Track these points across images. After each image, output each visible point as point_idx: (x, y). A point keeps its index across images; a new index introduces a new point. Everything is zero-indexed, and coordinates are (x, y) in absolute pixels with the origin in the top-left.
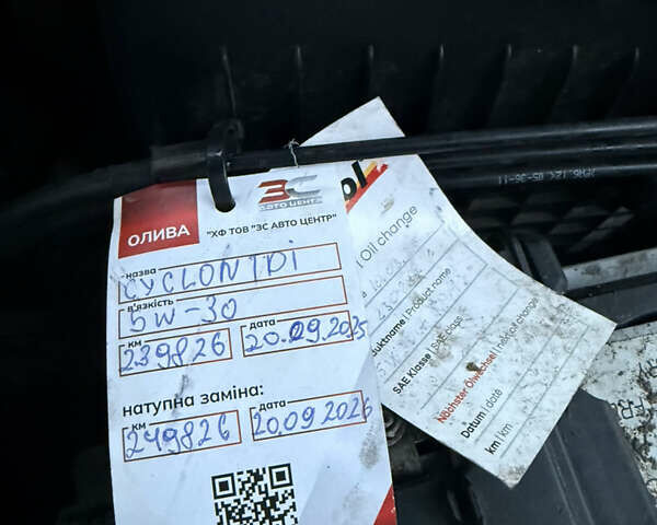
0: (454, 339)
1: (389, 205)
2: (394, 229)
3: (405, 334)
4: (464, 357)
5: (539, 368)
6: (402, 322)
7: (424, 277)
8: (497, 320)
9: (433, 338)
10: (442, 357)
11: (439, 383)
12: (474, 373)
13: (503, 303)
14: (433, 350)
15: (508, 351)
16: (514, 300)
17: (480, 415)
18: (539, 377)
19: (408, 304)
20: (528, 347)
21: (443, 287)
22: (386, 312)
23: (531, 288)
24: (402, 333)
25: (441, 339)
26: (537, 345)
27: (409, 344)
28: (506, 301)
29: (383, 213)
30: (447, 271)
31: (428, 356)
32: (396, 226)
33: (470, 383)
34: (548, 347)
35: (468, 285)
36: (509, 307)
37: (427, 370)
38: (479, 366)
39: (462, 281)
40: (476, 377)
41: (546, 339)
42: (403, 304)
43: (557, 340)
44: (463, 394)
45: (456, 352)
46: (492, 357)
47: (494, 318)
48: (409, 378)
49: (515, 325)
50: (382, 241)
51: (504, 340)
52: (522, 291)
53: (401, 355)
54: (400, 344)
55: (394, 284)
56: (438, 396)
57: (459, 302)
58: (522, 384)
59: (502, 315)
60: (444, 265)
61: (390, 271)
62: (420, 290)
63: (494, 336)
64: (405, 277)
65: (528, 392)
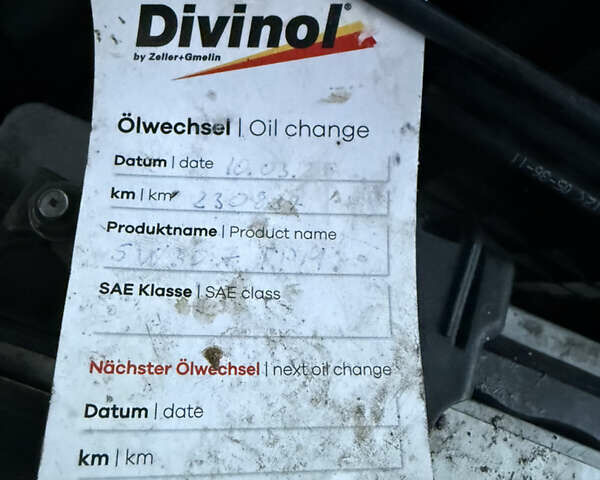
0: (240, 308)
1: (339, 98)
2: (319, 131)
3: (198, 247)
4: (223, 335)
5: (282, 442)
6: (213, 232)
7: (297, 214)
8: (314, 341)
9: (219, 282)
10: (199, 310)
11: (156, 330)
12: (205, 363)
13: (347, 334)
14: (203, 292)
15: (278, 385)
16: (366, 344)
17: (141, 411)
18: (267, 451)
19: (244, 221)
20: (306, 406)
21: (304, 246)
22: (210, 205)
23: (404, 354)
24: (196, 243)
25: (227, 293)
26: (319, 416)
27: (188, 260)
28: (356, 334)
29: (323, 101)
30: (332, 235)
31: (188, 292)
32: (326, 130)
33: (187, 368)
34: (327, 434)
35: (336, 273)
36: (349, 344)
37: (164, 304)
38: (223, 361)
39: (335, 261)
40: (202, 370)
41: (338, 423)
42: (236, 216)
43: (347, 439)
44: (161, 370)
45: (223, 321)
46: (251, 370)
47: (314, 337)
48: (136, 290)
49: (326, 367)
50: (291, 130)
51: (289, 370)
52: (388, 345)
53: (163, 260)
54: (180, 250)
55: (254, 188)
56: (133, 341)
57: (300, 278)
58: (237, 435)
59: (328, 344)
60: (337, 225)
61: (265, 170)
62: (275, 222)
63: (287, 353)
64: (274, 193)
65: (229, 451)
